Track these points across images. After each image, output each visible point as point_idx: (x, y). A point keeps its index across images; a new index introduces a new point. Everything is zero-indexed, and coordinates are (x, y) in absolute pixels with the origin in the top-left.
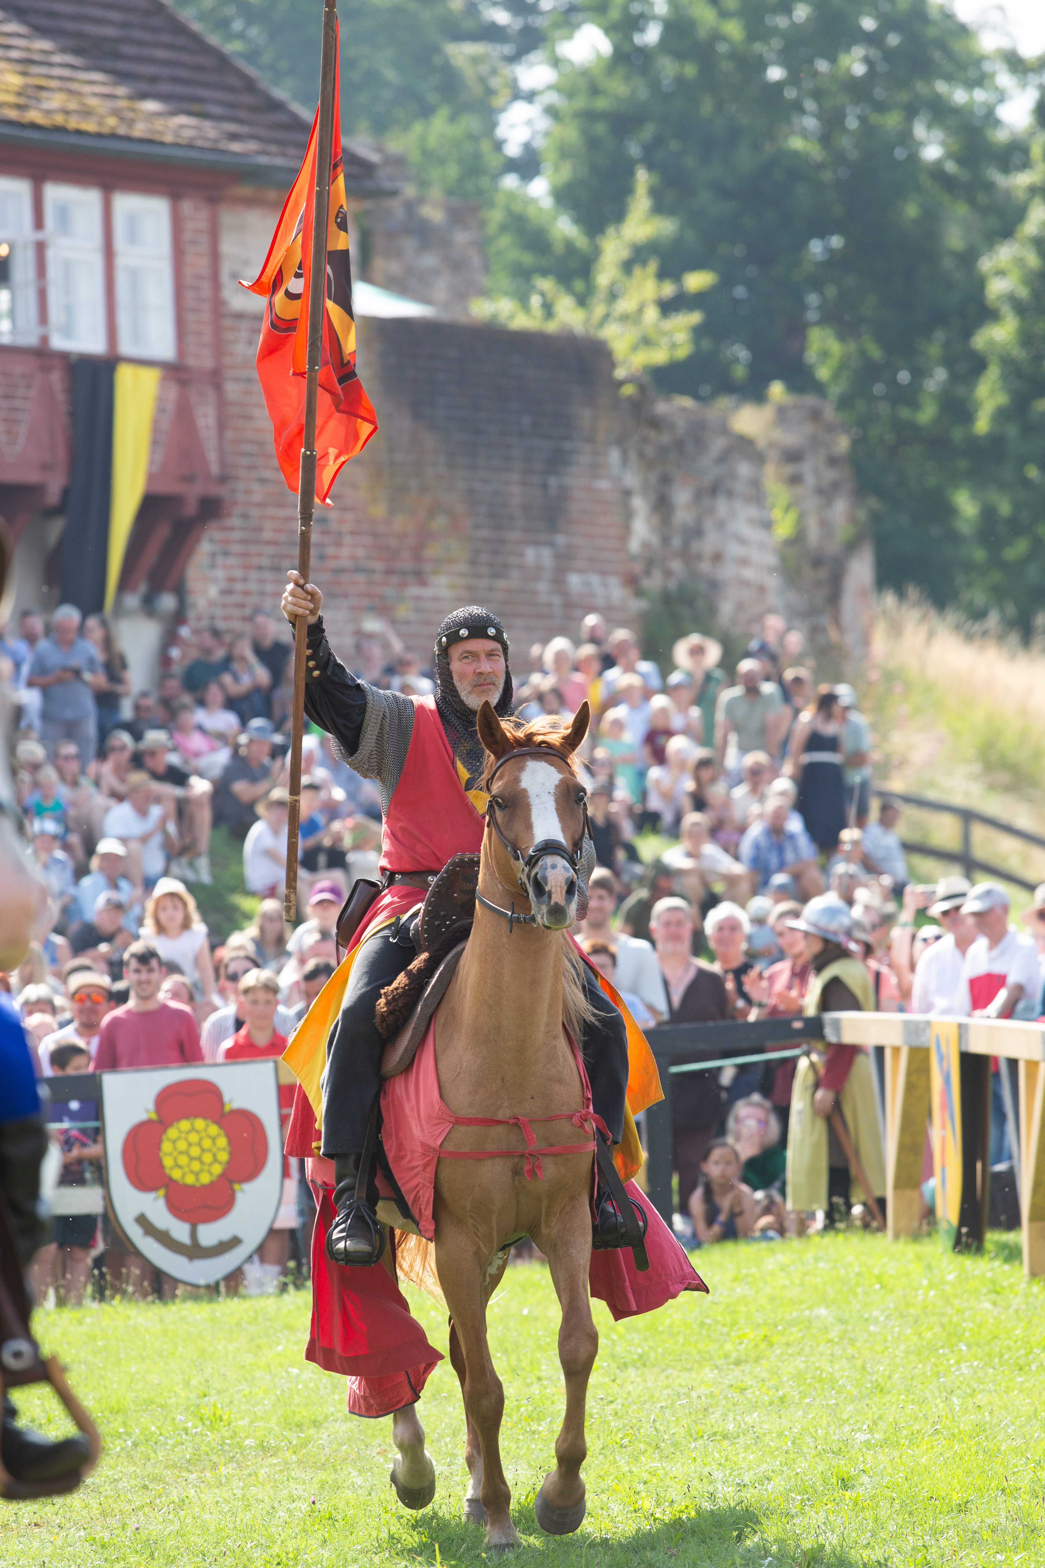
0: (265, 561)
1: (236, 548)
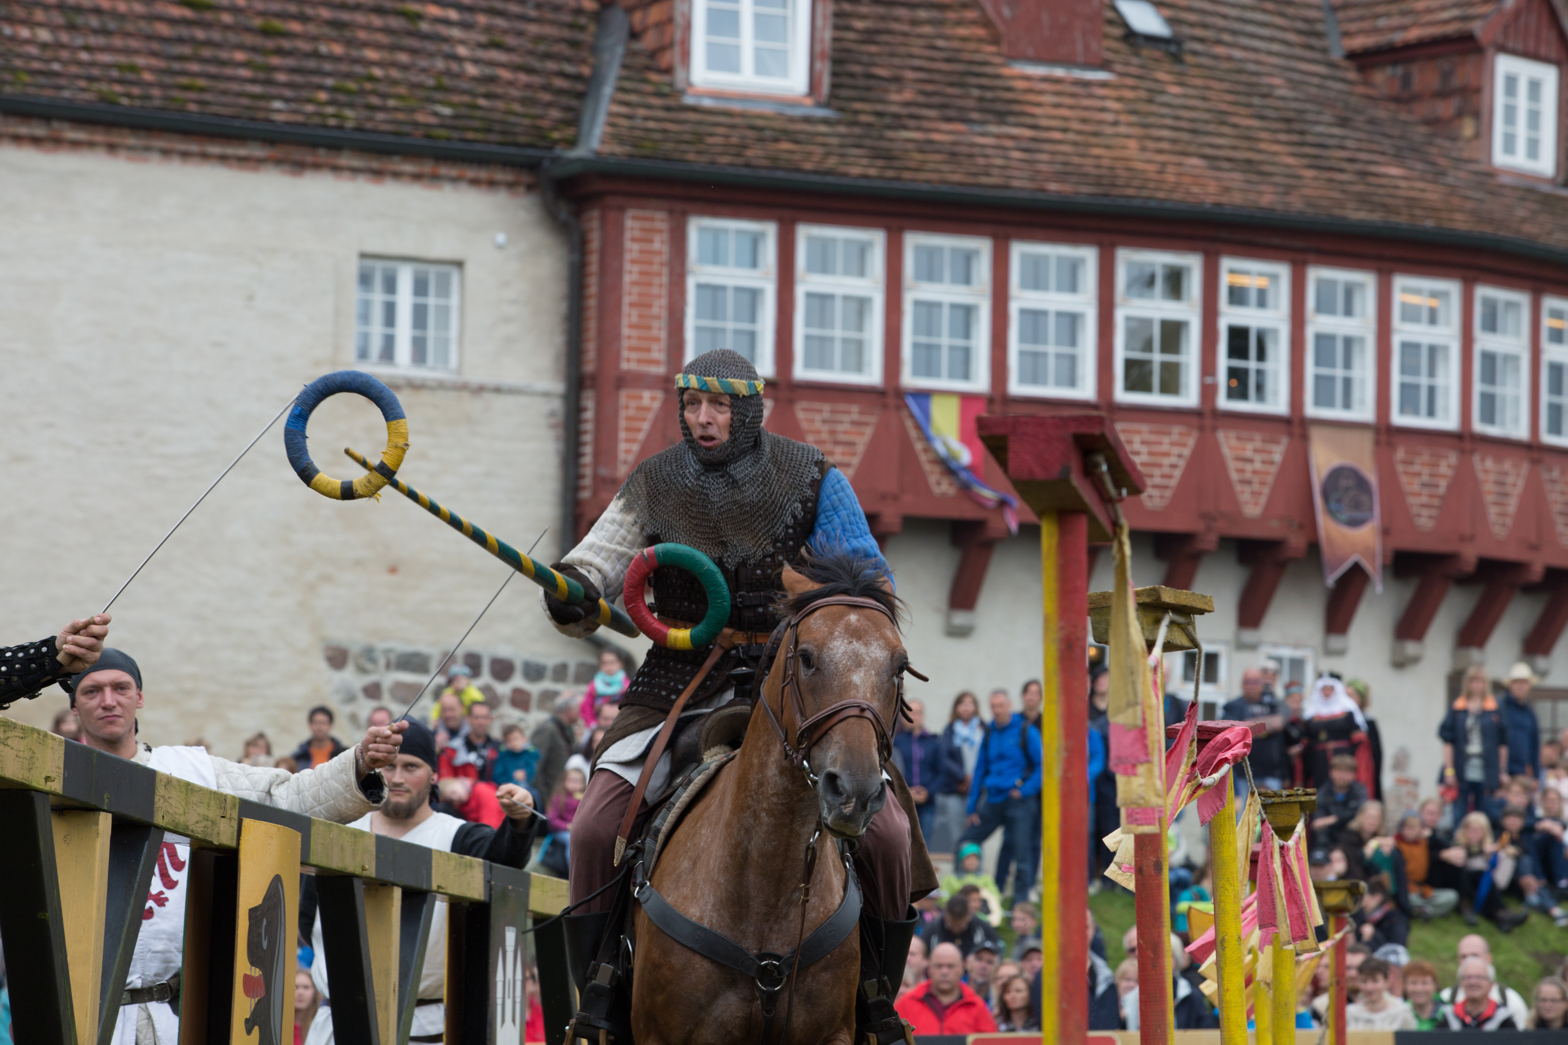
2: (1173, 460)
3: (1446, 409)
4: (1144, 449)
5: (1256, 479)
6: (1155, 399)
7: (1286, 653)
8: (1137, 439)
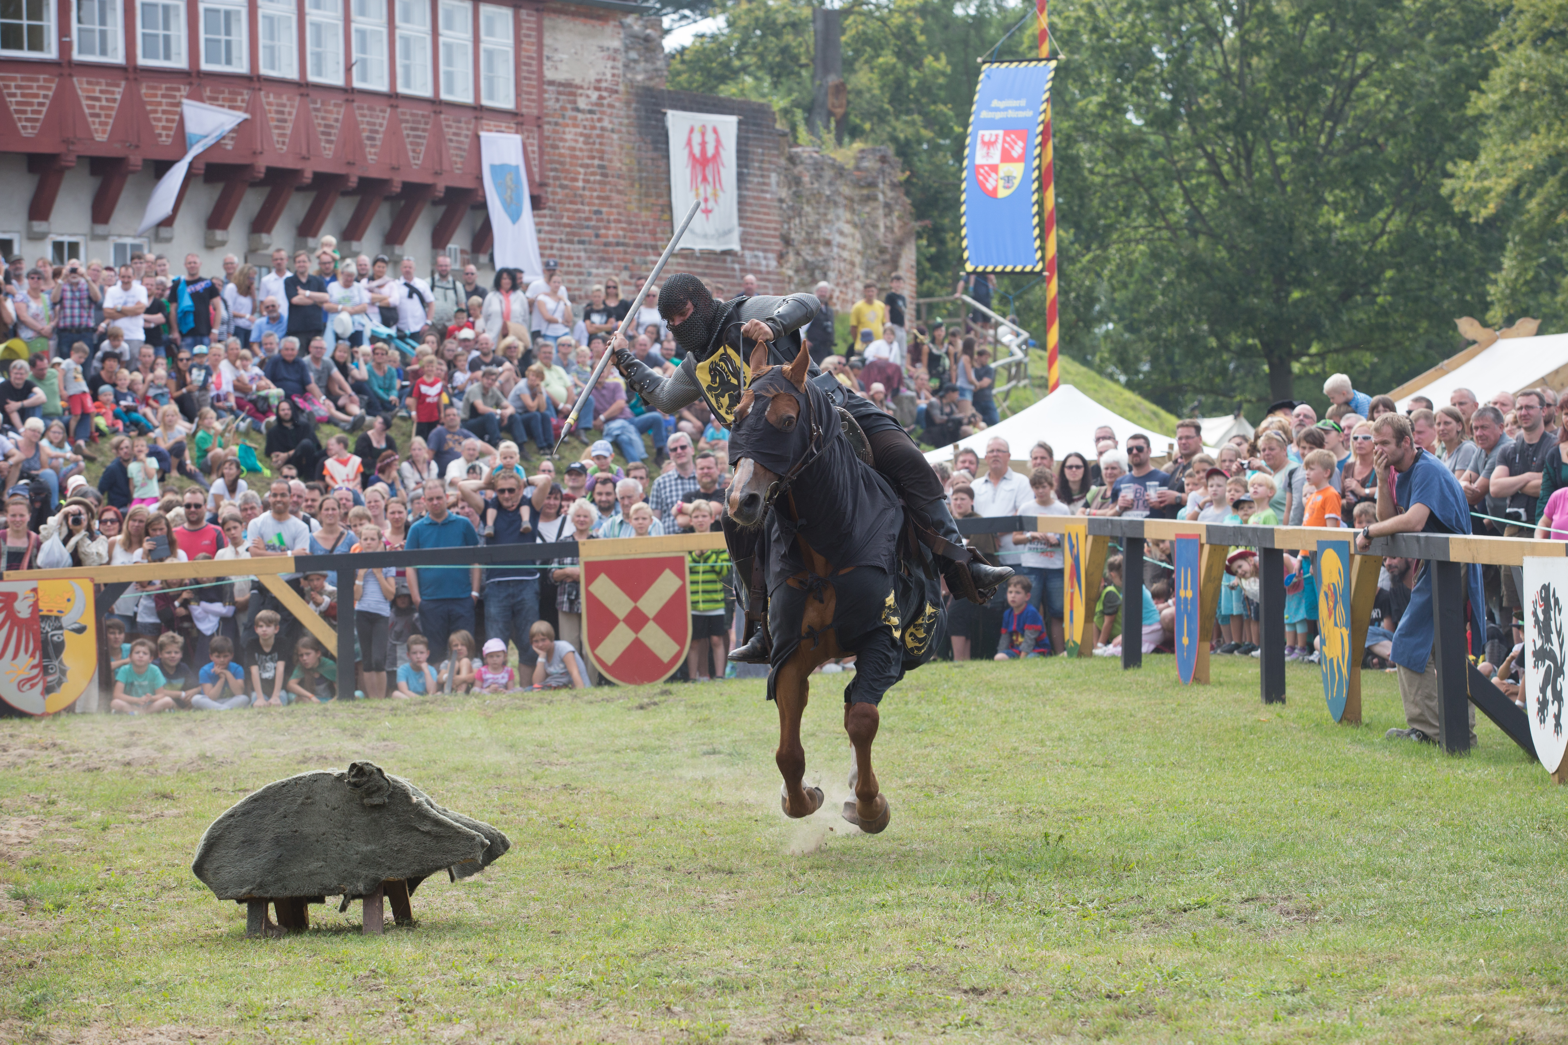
0: (563, 237)
1: (547, 228)
2: (41, 100)
3: (240, 58)
4: (18, 92)
5: (103, 113)
6: (25, 54)
7: (129, 241)
8: (13, 84)
